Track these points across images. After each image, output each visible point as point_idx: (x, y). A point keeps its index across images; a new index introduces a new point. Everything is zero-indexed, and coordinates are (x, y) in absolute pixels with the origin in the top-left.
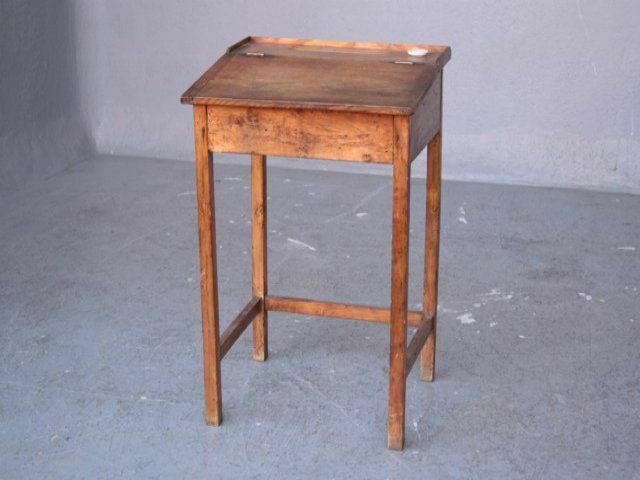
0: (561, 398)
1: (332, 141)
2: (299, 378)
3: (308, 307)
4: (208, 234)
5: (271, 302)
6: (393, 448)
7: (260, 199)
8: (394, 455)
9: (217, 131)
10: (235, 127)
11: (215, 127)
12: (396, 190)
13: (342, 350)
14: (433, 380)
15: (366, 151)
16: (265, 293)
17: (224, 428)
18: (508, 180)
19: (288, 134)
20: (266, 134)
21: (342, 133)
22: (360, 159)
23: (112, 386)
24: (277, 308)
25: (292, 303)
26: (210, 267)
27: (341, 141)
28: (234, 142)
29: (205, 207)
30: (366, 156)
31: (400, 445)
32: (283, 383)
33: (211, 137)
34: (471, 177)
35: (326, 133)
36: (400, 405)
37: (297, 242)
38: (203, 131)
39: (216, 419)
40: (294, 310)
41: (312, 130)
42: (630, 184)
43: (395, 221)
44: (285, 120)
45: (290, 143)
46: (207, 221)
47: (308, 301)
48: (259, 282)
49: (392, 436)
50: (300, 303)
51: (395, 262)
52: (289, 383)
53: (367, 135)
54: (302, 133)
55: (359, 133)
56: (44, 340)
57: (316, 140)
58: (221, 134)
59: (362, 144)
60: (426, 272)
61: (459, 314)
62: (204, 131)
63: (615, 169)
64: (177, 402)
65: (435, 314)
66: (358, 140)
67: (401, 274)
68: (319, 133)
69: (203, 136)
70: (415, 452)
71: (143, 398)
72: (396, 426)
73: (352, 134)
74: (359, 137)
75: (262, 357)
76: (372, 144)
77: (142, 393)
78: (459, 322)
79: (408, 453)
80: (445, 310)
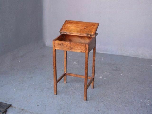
0: (114, 93)
1: (75, 49)
2: (71, 87)
3: (73, 75)
4: (55, 63)
5: (67, 74)
6: (85, 101)
7: (66, 57)
8: (85, 102)
9: (56, 46)
10: (59, 45)
12: (86, 57)
13: (79, 82)
14: (93, 88)
15: (81, 50)
16: (66, 72)
17: (57, 95)
18: (111, 53)
19: (68, 47)
20: (64, 47)
21: (77, 47)
22: (80, 52)
23: (40, 87)
24: (68, 75)
25: (70, 74)
26: (55, 68)
28: (59, 48)
29: (54, 58)
30: (81, 51)
31: (86, 100)
32: (68, 88)
34: (105, 53)
36: (86, 94)
37: (75, 63)
39: (56, 94)
40: (71, 75)
42: (131, 55)
43: (86, 63)
45: (68, 49)
46: (55, 61)
47: (73, 74)
48: (65, 70)
49: (85, 99)
50: (72, 74)
51: (85, 69)
52: (69, 88)
54: (70, 47)
55: (80, 47)
56: (31, 78)
57: (73, 48)
60: (93, 70)
61: (100, 77)
62: (54, 46)
63: (128, 52)
65: (94, 77)
67: (87, 72)
70: (88, 102)
71: (45, 89)
72: (85, 97)
75: (65, 83)
76: (82, 49)
77: (45, 88)
78: (99, 78)
79: (87, 102)
80: (97, 76)
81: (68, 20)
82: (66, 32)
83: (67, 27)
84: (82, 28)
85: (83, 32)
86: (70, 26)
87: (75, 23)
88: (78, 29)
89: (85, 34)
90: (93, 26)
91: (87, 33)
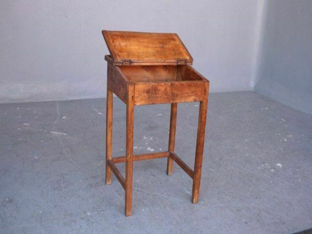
1: (183, 96)
5: (115, 160)
7: (111, 121)
10: (146, 94)
11: (138, 95)
20: (158, 95)
21: (186, 92)
22: (193, 101)
27: (186, 95)
28: (145, 100)
30: (194, 99)
31: (198, 201)
33: (135, 99)
35: (181, 92)
36: (199, 188)
37: (55, 132)
38: (133, 97)
41: (176, 92)
45: (167, 98)
53: (195, 92)
54: (172, 93)
55: (192, 91)
57: (177, 95)
58: (140, 97)
59: (193, 95)
61: (146, 148)
64: (103, 211)
68: (178, 92)
69: (132, 100)
71: (89, 214)
72: (197, 195)
73: (190, 92)
74: (193, 92)
76: (196, 94)
80: (141, 148)
81: (109, 31)
82: (130, 60)
83: (122, 49)
84: (155, 48)
85: (166, 57)
86: (126, 46)
87: (130, 37)
88: (150, 50)
89: (173, 61)
90: (173, 42)
91: (177, 57)
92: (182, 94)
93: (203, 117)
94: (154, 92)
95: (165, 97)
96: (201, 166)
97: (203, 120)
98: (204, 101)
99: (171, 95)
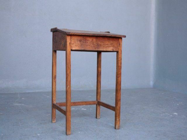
9: (74, 43)
10: (79, 42)
11: (73, 42)
20: (87, 44)
21: (107, 43)
26: (70, 85)
27: (106, 46)
29: (69, 66)
30: (112, 49)
33: (72, 45)
35: (103, 43)
38: (70, 43)
41: (99, 43)
44: (92, 40)
53: (113, 44)
54: (97, 43)
59: (112, 46)
66: (111, 45)
68: (101, 43)
69: (70, 45)
73: (109, 44)
74: (111, 44)
76: (114, 46)
92: (104, 45)
93: (119, 63)
94: (84, 41)
95: (92, 46)
96: (120, 100)
97: (119, 65)
98: (119, 51)
99: (96, 44)
